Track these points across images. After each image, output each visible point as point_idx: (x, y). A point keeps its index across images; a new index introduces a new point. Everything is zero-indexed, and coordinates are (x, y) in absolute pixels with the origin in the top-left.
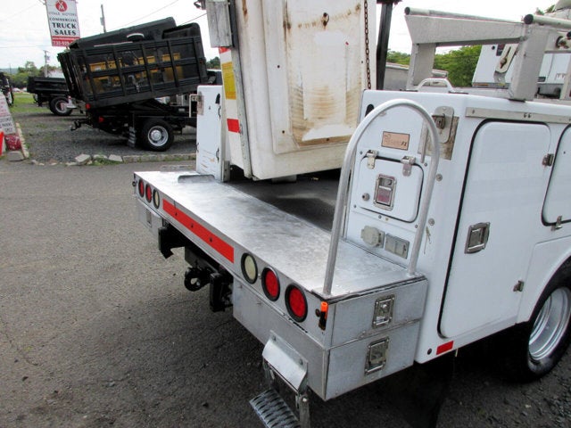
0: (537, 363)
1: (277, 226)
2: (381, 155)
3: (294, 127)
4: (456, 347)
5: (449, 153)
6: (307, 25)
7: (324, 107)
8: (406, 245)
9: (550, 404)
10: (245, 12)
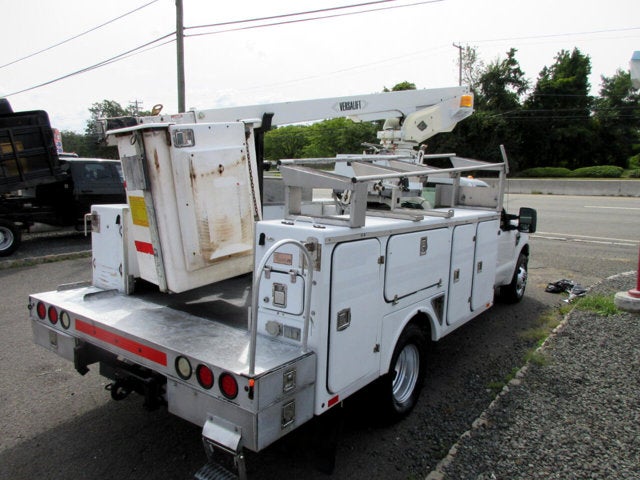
0: (400, 405)
1: (197, 330)
2: (274, 268)
3: (203, 250)
4: (340, 399)
5: (318, 267)
6: (208, 174)
7: (225, 233)
8: (298, 331)
9: (412, 433)
10: (158, 166)
